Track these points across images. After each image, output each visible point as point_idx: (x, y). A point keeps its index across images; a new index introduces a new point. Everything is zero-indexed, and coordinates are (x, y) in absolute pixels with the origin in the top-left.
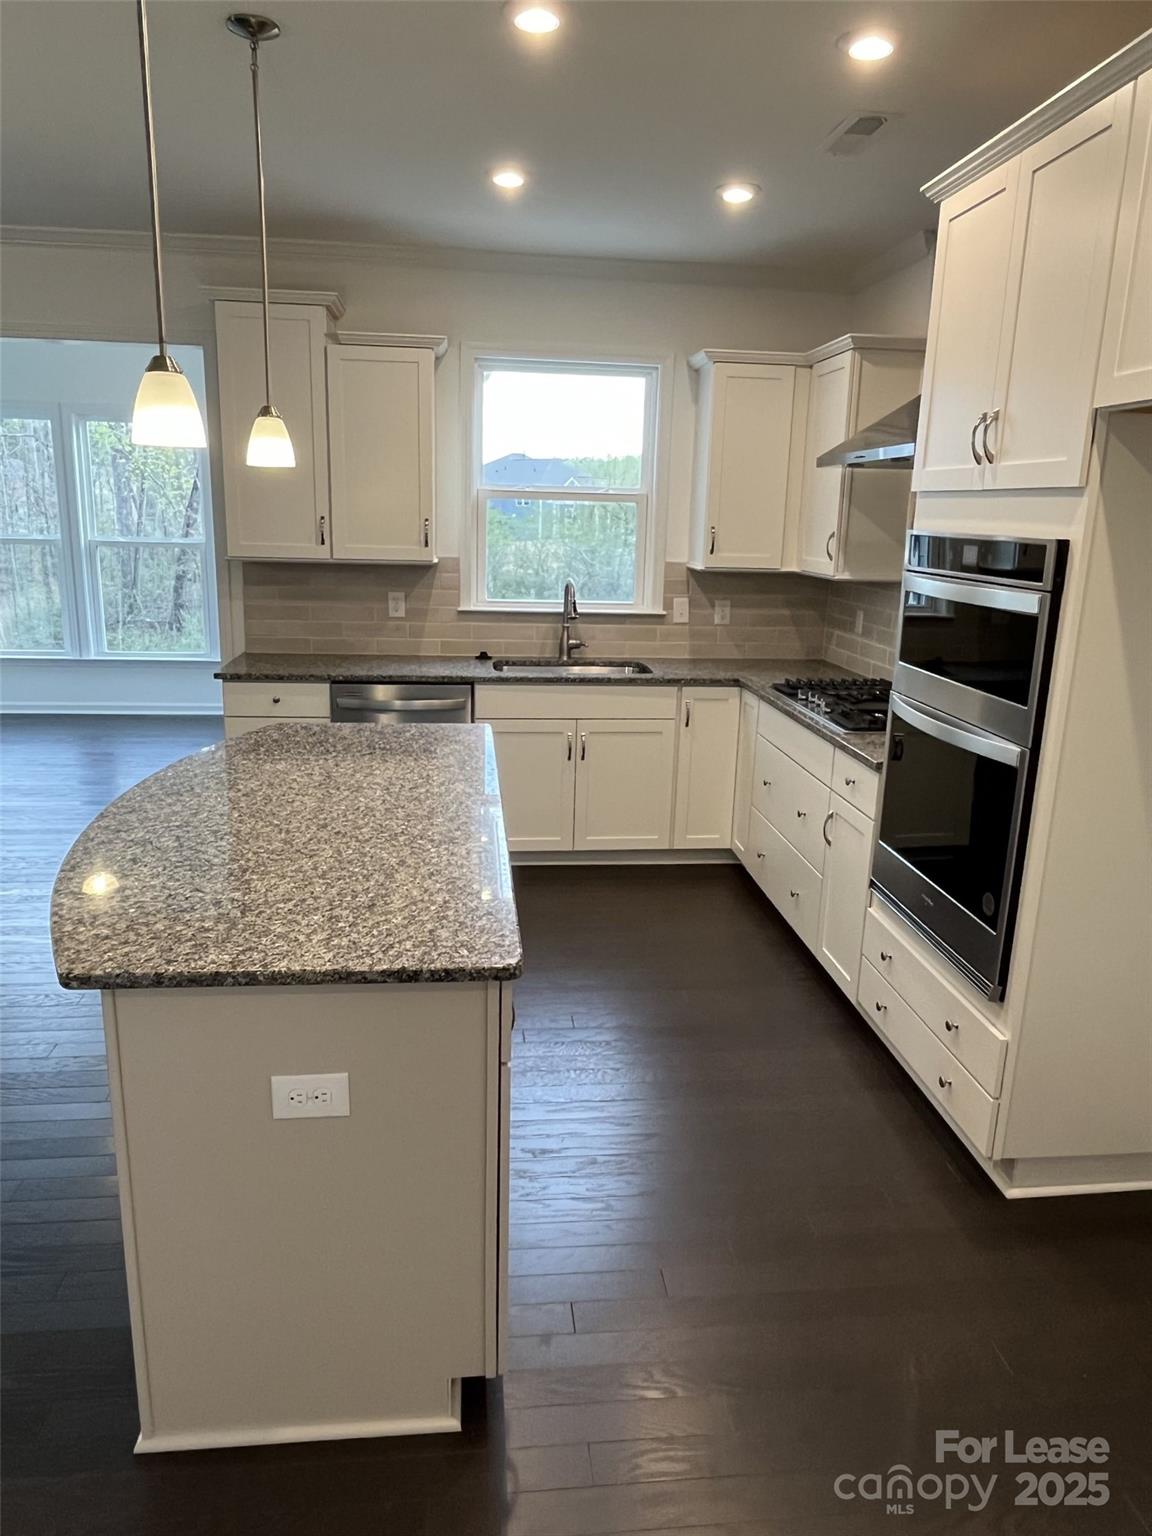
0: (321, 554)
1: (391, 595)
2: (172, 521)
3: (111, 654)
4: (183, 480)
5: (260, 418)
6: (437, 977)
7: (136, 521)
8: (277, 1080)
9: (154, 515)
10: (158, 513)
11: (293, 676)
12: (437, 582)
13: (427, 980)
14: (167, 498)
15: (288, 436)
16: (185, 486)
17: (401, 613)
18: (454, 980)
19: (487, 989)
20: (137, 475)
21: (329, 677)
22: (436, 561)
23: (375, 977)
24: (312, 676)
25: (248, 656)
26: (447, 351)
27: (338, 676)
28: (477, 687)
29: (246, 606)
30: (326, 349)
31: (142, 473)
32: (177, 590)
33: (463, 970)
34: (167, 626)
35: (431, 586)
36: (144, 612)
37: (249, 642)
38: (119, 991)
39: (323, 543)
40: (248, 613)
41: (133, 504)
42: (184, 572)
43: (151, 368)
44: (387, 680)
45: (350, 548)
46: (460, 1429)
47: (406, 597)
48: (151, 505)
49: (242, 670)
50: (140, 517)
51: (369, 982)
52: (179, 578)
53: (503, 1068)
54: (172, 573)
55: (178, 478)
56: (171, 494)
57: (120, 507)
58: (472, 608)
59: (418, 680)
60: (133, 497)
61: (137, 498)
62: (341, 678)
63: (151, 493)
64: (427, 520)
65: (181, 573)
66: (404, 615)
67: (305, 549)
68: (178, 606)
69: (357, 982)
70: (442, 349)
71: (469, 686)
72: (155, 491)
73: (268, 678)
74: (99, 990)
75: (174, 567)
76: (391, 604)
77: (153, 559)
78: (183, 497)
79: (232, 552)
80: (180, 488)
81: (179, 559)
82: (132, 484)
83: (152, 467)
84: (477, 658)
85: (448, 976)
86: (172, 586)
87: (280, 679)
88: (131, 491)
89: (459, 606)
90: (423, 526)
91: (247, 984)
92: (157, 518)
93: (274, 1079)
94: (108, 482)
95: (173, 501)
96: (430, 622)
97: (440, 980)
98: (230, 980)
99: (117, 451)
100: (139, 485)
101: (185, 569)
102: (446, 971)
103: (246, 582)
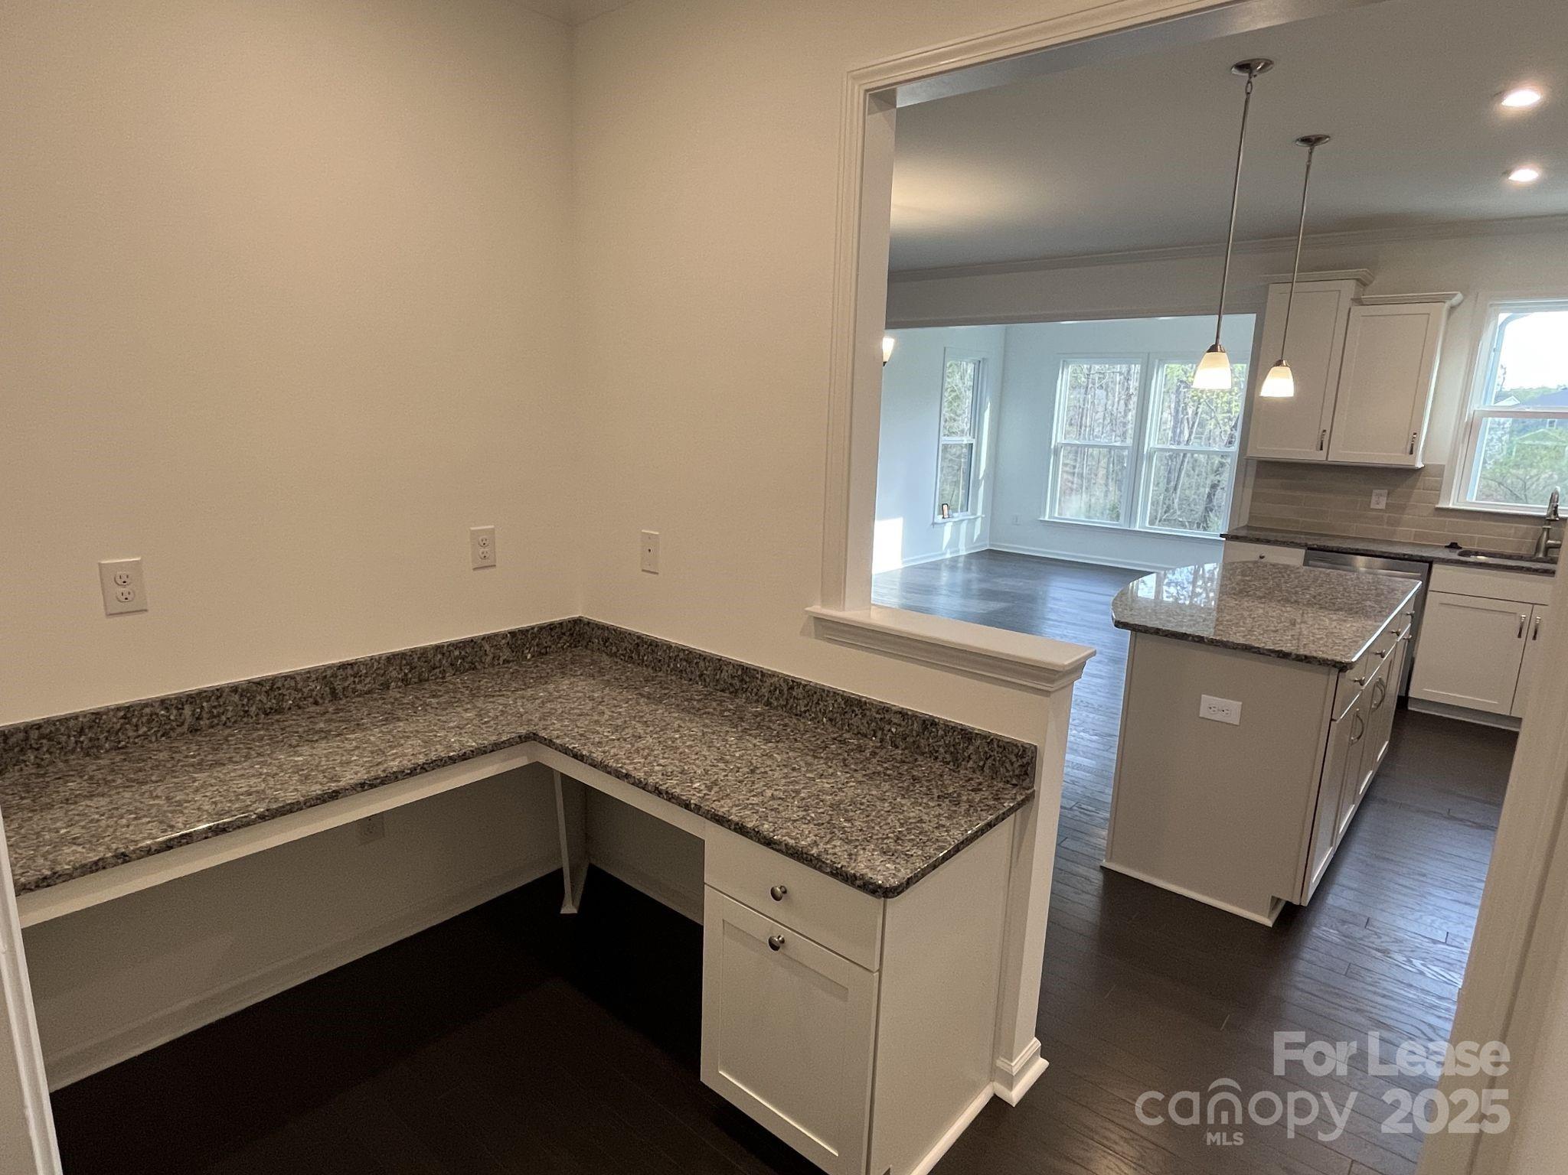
0: (1320, 457)
1: (1376, 491)
2: (1217, 439)
3: (1151, 529)
4: (1233, 405)
5: (1275, 367)
6: (1299, 658)
7: (1186, 439)
8: (1205, 698)
9: (1202, 434)
10: (1206, 432)
11: (1277, 541)
12: (1420, 484)
13: (1293, 659)
14: (1217, 420)
15: (1292, 377)
16: (1234, 410)
17: (1382, 506)
18: (1309, 662)
19: (1329, 675)
20: (1194, 401)
21: (1306, 545)
22: (1419, 465)
23: (1265, 652)
24: (1293, 542)
25: (1248, 527)
26: (1460, 304)
27: (1314, 545)
28: (1435, 566)
29: (1253, 492)
30: (1350, 309)
31: (1199, 399)
32: (1210, 497)
33: (1316, 658)
34: (1196, 525)
35: (1413, 487)
36: (1178, 513)
37: (1251, 517)
38: (1139, 634)
39: (1321, 449)
40: (1255, 497)
41: (1186, 425)
42: (1219, 481)
43: (1209, 351)
44: (1354, 551)
45: (1341, 453)
46: (1271, 926)
47: (1388, 494)
48: (1202, 425)
49: (1243, 533)
50: (1190, 436)
51: (1261, 654)
52: (1214, 487)
53: (1332, 723)
54: (1209, 482)
55: (1229, 403)
56: (1220, 417)
57: (1175, 427)
58: (1451, 506)
59: (1380, 554)
60: (1188, 419)
61: (1190, 419)
62: (1315, 546)
63: (1204, 415)
64: (1415, 434)
65: (1216, 482)
66: (1384, 507)
67: (1308, 453)
68: (1208, 509)
69: (1254, 652)
70: (1455, 301)
71: (1428, 564)
72: (1207, 414)
73: (1258, 541)
74: (1130, 631)
75: (1212, 477)
76: (1374, 499)
77: (1194, 470)
78: (1230, 419)
79: (1250, 453)
80: (1229, 411)
81: (1218, 470)
82: (1188, 409)
83: (1208, 394)
84: (1446, 547)
85: (1306, 660)
86: (1207, 492)
87: (1268, 542)
88: (1187, 414)
89: (1438, 503)
90: (1410, 437)
91: (1198, 642)
92: (1204, 437)
93: (1203, 696)
94: (1169, 407)
95: (1221, 422)
96: (1408, 514)
97: (1301, 660)
98: (1191, 638)
99: (1182, 382)
100: (1195, 408)
101: (1220, 479)
102: (1306, 657)
103: (1258, 475)
